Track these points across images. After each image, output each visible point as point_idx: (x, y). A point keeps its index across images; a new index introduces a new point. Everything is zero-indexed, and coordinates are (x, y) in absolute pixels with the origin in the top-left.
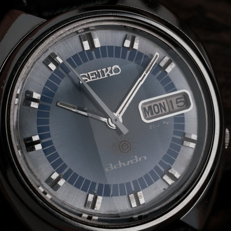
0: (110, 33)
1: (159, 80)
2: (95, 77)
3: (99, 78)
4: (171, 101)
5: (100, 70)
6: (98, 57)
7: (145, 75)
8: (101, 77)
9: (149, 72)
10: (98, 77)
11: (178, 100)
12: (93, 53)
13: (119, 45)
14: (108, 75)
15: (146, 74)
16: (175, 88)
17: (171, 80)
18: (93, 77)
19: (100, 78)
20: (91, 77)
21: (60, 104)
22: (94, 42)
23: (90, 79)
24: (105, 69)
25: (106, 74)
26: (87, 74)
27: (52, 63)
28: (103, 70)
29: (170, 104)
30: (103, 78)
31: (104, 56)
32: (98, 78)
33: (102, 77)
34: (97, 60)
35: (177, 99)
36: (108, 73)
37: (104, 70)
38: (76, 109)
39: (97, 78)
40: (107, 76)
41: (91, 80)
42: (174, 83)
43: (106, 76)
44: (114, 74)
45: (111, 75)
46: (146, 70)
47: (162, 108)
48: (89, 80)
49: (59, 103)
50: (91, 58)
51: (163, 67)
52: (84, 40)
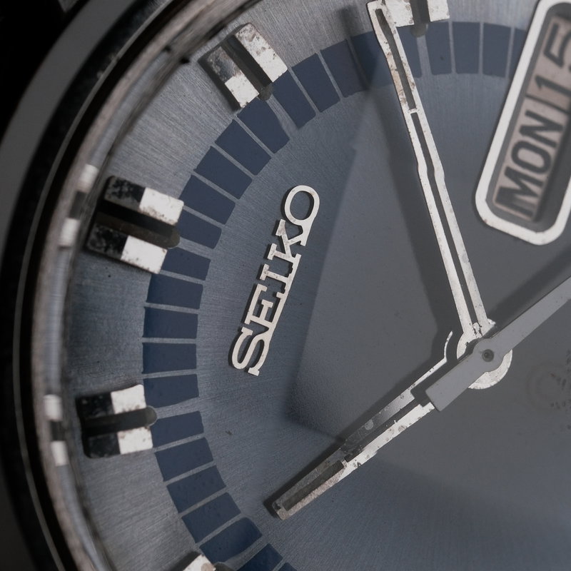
0: (153, 121)
1: (448, 71)
2: (271, 304)
3: (283, 291)
4: (541, 81)
5: (266, 267)
6: (210, 237)
7: (415, 117)
8: (288, 281)
9: (415, 93)
10: (279, 295)
11: (555, 51)
12: (184, 244)
13: (220, 121)
14: (296, 248)
15: (413, 111)
16: (513, 32)
17: (476, 25)
18: (264, 312)
19: (288, 288)
20: (261, 320)
21: (288, 508)
22: (152, 214)
23: (266, 329)
24: (274, 246)
25: (287, 256)
26: (247, 326)
27: (120, 434)
28: (270, 257)
29: (546, 93)
30: (292, 275)
31: (223, 210)
32: (283, 297)
33: (287, 276)
34: (218, 249)
35: (548, 54)
36: (288, 243)
37: (274, 252)
38: (344, 463)
39: (279, 300)
40: (298, 256)
41: (272, 326)
42: (493, 20)
43: (296, 261)
44: (307, 224)
45: (303, 239)
46: (402, 97)
47: (544, 134)
48: (267, 337)
49: (283, 509)
50: (199, 267)
51: (414, 18)
52: (120, 246)
